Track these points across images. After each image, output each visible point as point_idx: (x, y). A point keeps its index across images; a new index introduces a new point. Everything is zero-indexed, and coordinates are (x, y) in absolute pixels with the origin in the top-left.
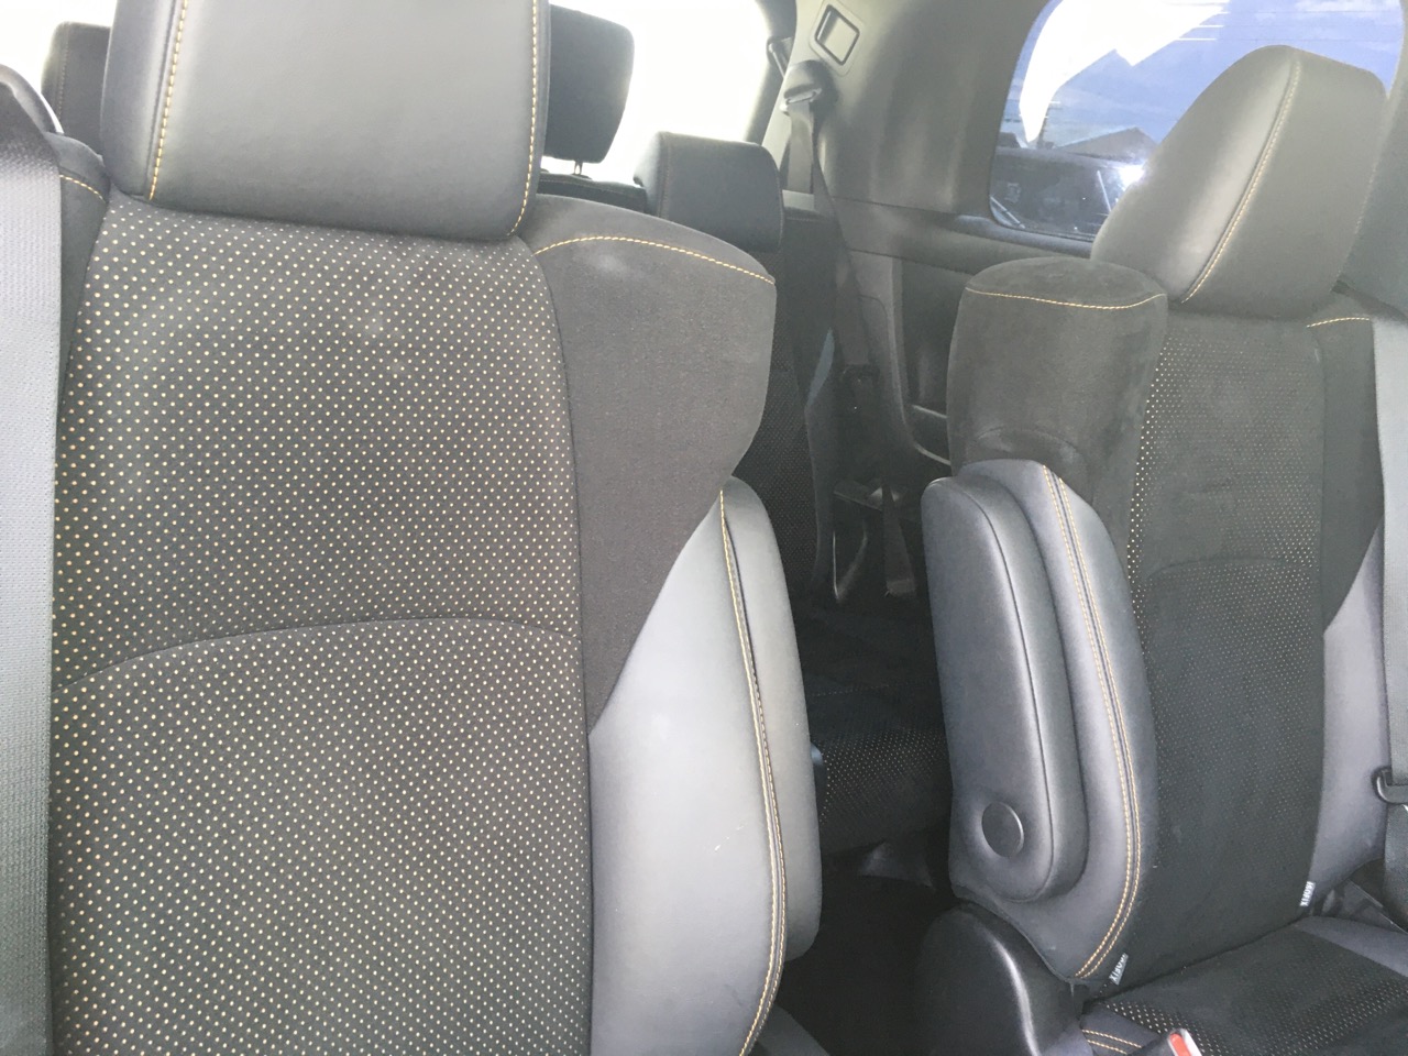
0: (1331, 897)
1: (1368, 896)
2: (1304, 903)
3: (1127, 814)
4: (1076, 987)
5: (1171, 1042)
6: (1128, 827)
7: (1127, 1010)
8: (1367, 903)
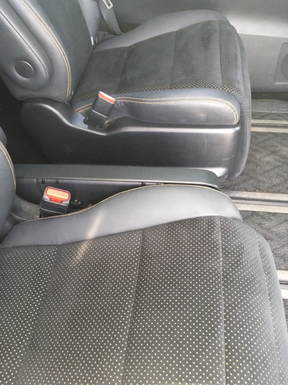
0: (96, 39)
1: (104, 32)
2: (93, 44)
3: (54, 40)
4: (67, 102)
5: (100, 96)
6: (57, 44)
7: (79, 99)
8: (104, 35)
